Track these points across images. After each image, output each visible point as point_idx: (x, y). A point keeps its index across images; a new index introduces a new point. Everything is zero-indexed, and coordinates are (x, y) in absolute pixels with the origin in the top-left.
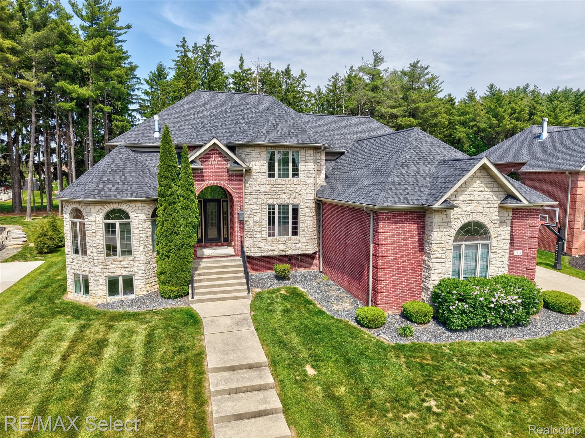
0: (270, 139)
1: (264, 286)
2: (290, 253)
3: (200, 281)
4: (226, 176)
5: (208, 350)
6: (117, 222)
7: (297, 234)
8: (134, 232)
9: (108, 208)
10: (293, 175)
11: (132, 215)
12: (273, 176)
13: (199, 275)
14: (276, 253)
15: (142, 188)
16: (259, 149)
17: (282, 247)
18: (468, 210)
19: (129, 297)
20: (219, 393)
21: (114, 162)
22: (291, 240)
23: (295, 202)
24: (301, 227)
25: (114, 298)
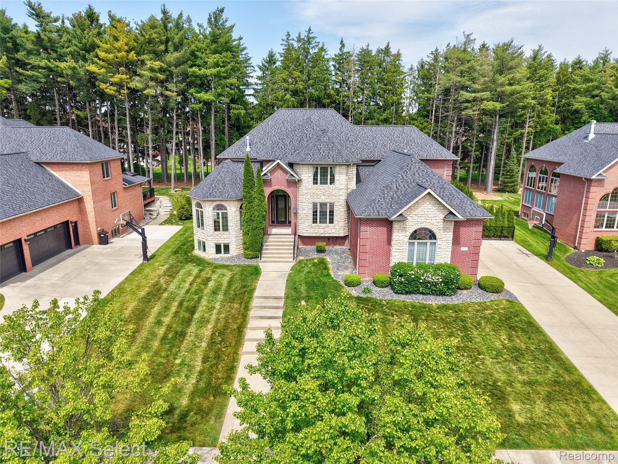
0: (314, 159)
1: (307, 256)
2: (327, 235)
3: (267, 249)
4: (286, 183)
5: (257, 288)
6: (220, 212)
7: (333, 223)
8: (230, 218)
9: (215, 204)
10: (331, 183)
11: (228, 208)
12: (317, 183)
13: (267, 246)
14: (318, 235)
15: (234, 192)
16: (307, 166)
17: (322, 231)
18: (420, 220)
19: (227, 255)
20: (256, 307)
21: (219, 174)
22: (328, 226)
23: (332, 201)
24: (335, 218)
25: (219, 256)
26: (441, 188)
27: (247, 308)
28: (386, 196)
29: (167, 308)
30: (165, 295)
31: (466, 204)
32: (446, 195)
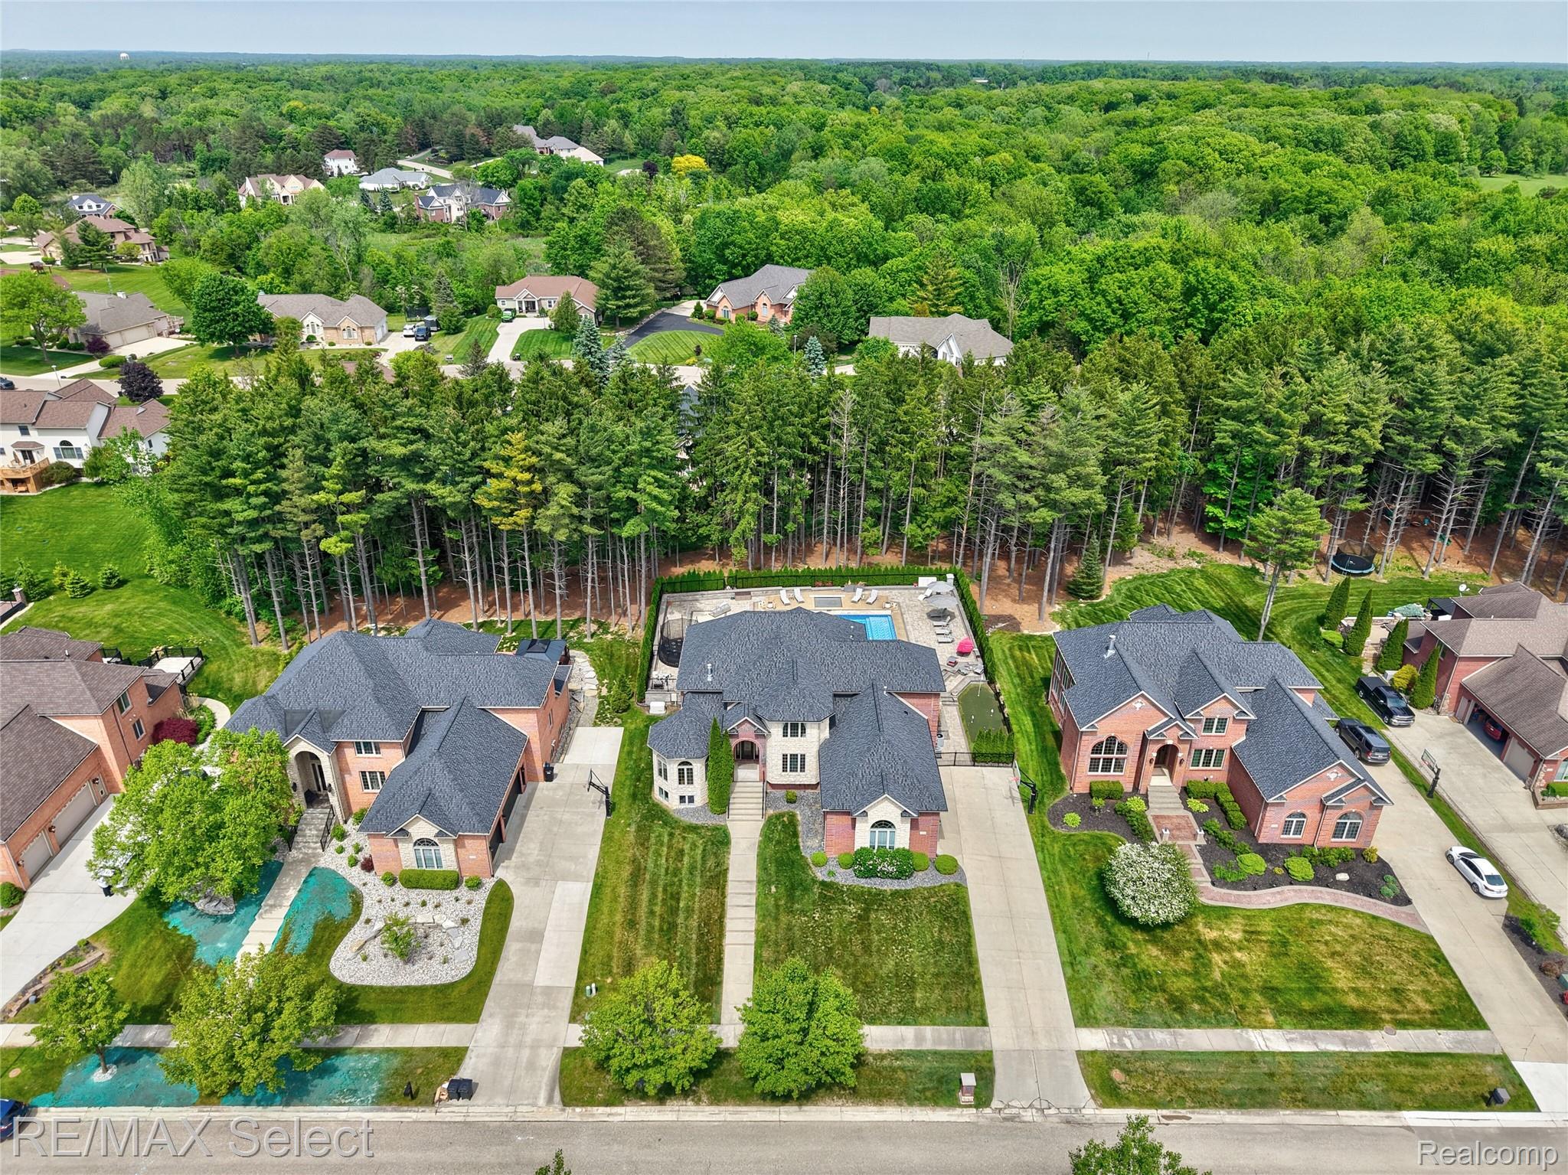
0: (784, 716)
1: (776, 808)
2: (798, 783)
3: (734, 803)
4: (754, 737)
5: (730, 867)
6: (685, 767)
7: (804, 772)
8: (695, 773)
9: (680, 761)
10: (802, 737)
11: (693, 764)
12: (787, 737)
13: (734, 798)
14: (788, 783)
15: (700, 748)
16: (776, 721)
17: (793, 780)
18: (880, 815)
20: (732, 893)
22: (799, 775)
23: (803, 752)
24: (807, 767)
25: (683, 806)
27: (724, 896)
29: (654, 895)
30: (647, 877)
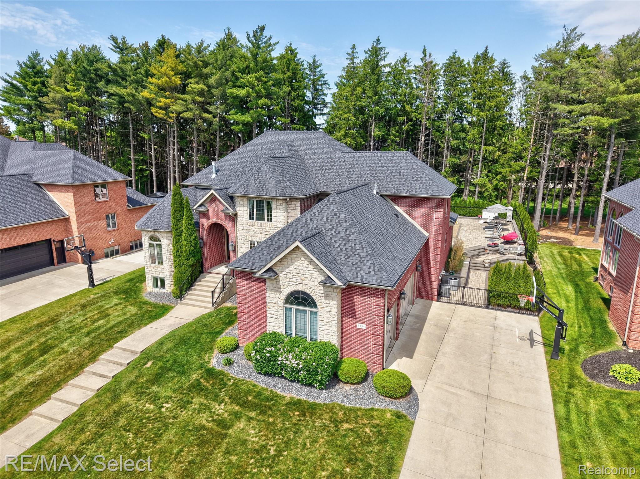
0: (246, 191)
3: (195, 290)
4: (223, 217)
5: (131, 336)
6: (155, 244)
8: (164, 250)
9: (150, 234)
10: (268, 220)
11: (162, 240)
12: (253, 219)
13: (198, 285)
16: (242, 198)
18: (295, 280)
19: (163, 291)
20: (103, 360)
25: (156, 290)
26: (344, 240)
28: (274, 243)
29: (30, 344)
30: (48, 328)
31: (365, 264)
32: (346, 249)
